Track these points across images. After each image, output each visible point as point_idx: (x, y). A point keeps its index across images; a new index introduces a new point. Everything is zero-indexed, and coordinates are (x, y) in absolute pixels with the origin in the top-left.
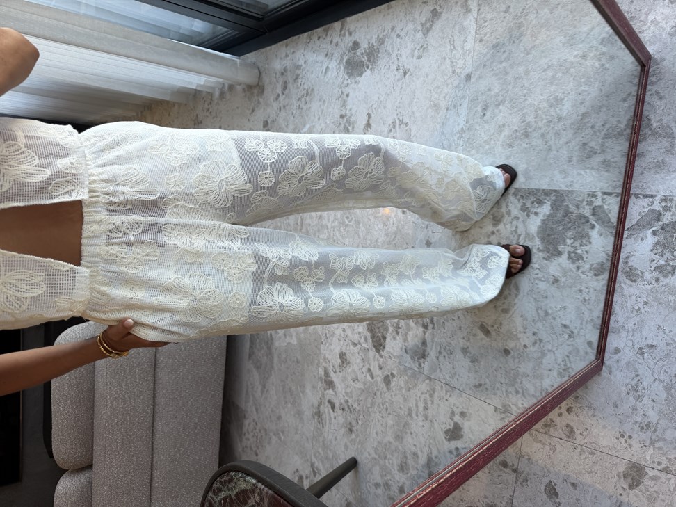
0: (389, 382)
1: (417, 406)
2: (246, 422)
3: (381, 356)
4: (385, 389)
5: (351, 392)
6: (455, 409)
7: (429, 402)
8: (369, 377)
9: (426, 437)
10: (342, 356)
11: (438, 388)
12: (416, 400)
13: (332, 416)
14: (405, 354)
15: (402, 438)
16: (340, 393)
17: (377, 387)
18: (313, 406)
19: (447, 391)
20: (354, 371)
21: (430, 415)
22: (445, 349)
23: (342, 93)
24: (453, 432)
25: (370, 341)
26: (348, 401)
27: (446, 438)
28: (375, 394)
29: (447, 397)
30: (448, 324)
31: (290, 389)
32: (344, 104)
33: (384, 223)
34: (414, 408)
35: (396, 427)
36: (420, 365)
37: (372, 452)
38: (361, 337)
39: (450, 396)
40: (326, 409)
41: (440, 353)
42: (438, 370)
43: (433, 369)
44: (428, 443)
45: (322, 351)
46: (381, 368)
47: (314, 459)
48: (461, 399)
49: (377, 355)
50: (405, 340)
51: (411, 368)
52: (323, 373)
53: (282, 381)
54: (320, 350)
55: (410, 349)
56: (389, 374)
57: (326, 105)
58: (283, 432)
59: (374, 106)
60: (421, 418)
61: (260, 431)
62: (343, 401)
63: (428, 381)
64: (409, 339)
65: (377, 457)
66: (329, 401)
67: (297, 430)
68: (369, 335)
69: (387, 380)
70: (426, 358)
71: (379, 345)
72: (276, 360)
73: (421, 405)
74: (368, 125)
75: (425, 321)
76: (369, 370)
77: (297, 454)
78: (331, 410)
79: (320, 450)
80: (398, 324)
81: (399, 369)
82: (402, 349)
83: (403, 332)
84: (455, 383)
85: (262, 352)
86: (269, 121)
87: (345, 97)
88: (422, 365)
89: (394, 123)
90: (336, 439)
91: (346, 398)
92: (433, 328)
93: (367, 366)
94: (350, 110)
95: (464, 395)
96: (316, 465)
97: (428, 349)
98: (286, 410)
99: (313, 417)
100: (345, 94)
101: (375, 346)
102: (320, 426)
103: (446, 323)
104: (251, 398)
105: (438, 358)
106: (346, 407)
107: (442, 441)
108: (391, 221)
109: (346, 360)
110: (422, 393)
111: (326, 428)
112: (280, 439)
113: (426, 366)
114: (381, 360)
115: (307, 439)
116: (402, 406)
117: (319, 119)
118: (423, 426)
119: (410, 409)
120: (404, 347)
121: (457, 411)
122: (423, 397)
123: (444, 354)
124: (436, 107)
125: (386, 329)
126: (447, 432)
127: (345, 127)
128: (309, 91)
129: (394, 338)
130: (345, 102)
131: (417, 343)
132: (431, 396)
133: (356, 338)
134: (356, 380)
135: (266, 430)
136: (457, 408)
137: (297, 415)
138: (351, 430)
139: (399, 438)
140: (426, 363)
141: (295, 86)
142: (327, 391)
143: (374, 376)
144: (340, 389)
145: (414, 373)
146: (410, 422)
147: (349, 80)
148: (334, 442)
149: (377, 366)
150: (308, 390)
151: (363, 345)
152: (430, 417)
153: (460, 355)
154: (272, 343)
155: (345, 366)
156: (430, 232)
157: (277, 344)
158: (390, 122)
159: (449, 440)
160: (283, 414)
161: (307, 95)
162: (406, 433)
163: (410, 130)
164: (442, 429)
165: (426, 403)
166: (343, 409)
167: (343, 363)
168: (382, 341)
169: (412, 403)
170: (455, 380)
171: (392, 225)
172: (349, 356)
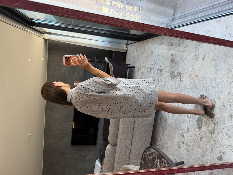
0: (202, 139)
1: (209, 148)
2: (157, 142)
3: (200, 131)
4: (200, 141)
5: (189, 140)
6: (221, 151)
7: (213, 147)
8: (195, 137)
9: (211, 158)
10: (188, 129)
11: (217, 144)
12: (209, 146)
13: (183, 146)
14: (208, 132)
15: (203, 157)
16: (186, 140)
17: (197, 140)
18: (177, 142)
19: (219, 145)
20: (191, 134)
21: (213, 151)
22: (220, 132)
23: (197, 48)
24: (220, 158)
25: (197, 126)
26: (188, 142)
27: (217, 159)
28: (197, 142)
29: (219, 147)
30: (223, 125)
31: (171, 136)
32: (197, 52)
33: (205, 90)
34: (208, 148)
35: (202, 153)
36: (212, 136)
37: (194, 159)
38: (194, 124)
39: (220, 147)
40: (181, 143)
41: (219, 133)
42: (218, 138)
43: (216, 138)
44: (211, 160)
45: (182, 126)
46: (199, 134)
47: (176, 158)
48: (224, 148)
49: (199, 130)
50: (208, 127)
51: (209, 136)
52: (181, 133)
53: (169, 133)
54: (181, 125)
55: (209, 130)
56: (202, 137)
57: (191, 51)
58: (167, 148)
59: (206, 53)
60: (210, 152)
61: (161, 146)
62: (186, 142)
63: (214, 141)
64: (209, 127)
65: (195, 161)
66: (182, 141)
67: (172, 148)
68: (197, 124)
69: (201, 138)
70: (214, 134)
71: (200, 127)
72: (167, 126)
73: (211, 148)
74: (204, 59)
75: (215, 123)
76: (196, 134)
77: (171, 155)
78: (182, 144)
79: (178, 155)
80: (206, 122)
81: (205, 136)
82: (207, 130)
83: (208, 125)
84: (222, 143)
85: (164, 123)
86: (173, 54)
87: (197, 49)
88: (213, 136)
89: (212, 59)
90: (183, 153)
91: (188, 141)
92: (218, 125)
93: (195, 133)
94: (199, 53)
95: (225, 147)
96: (176, 159)
97: (215, 131)
98: (169, 141)
99: (177, 145)
100: (198, 48)
101: (198, 128)
102: (179, 148)
103: (222, 124)
104: (159, 136)
105: (218, 135)
106: (187, 144)
107: (216, 160)
108: (208, 89)
109: (189, 130)
110: (211, 144)
111: (180, 149)
112: (166, 149)
113: (214, 136)
114: (200, 132)
115: (175, 151)
116: (204, 147)
117: (189, 55)
118: (210, 154)
119: (207, 148)
120: (207, 129)
121: (222, 152)
122: (212, 145)
123: (220, 133)
124: (226, 56)
125: (203, 123)
126: (218, 158)
127: (196, 58)
128: (187, 46)
129: (205, 126)
130: (197, 51)
131: (212, 129)
132: (214, 146)
133: (193, 124)
134: (191, 136)
135: (163, 146)
136: (222, 151)
137: (172, 143)
138: (188, 151)
139: (202, 156)
140: (214, 135)
141: (182, 44)
142: (182, 138)
143: (197, 136)
144: (186, 138)
145: (210, 138)
146: (206, 152)
147: (199, 44)
148: (182, 153)
149: (198, 134)
150: (176, 137)
151: (195, 126)
152: (213, 152)
153: (225, 135)
154: (167, 121)
155: (188, 132)
156: (220, 95)
157: (168, 121)
158: (211, 58)
159: (218, 160)
160: (168, 143)
161: (186, 47)
162: (205, 155)
163: (217, 62)
164: (216, 156)
165: (212, 148)
166: (186, 144)
167: (188, 131)
168: (201, 126)
169: (208, 147)
170: (222, 142)
171: (208, 91)
172: (190, 129)
